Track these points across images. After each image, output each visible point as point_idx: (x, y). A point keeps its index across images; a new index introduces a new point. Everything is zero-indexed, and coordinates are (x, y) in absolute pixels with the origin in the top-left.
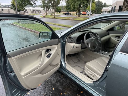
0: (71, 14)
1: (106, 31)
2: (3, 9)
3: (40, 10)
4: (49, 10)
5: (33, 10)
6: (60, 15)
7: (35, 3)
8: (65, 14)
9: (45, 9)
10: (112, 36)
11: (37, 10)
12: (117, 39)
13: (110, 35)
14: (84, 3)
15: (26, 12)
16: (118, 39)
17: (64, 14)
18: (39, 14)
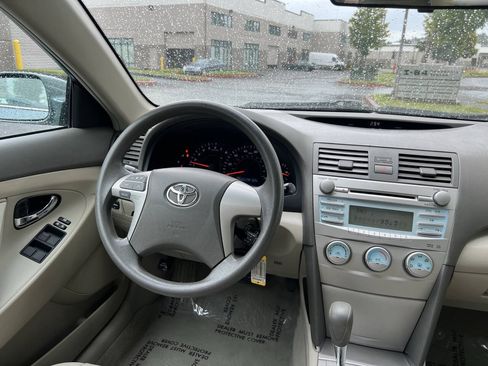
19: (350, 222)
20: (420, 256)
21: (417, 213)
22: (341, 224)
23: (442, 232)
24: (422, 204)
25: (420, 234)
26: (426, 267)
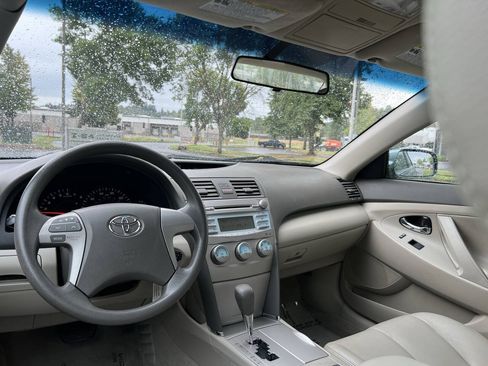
0: (287, 146)
1: (340, 180)
2: (44, 117)
3: (175, 128)
4: (204, 126)
5: (153, 126)
6: (244, 148)
7: (151, 99)
8: (265, 145)
9: (193, 124)
10: (378, 213)
11: (164, 127)
12: (411, 236)
13: (371, 207)
14: (329, 105)
15: (128, 129)
16: (420, 239)
17: (260, 143)
18: (171, 140)
19: (222, 231)
20: (264, 242)
21: (255, 216)
22: (216, 233)
23: (269, 225)
24: (255, 209)
25: (260, 229)
26: (269, 247)
